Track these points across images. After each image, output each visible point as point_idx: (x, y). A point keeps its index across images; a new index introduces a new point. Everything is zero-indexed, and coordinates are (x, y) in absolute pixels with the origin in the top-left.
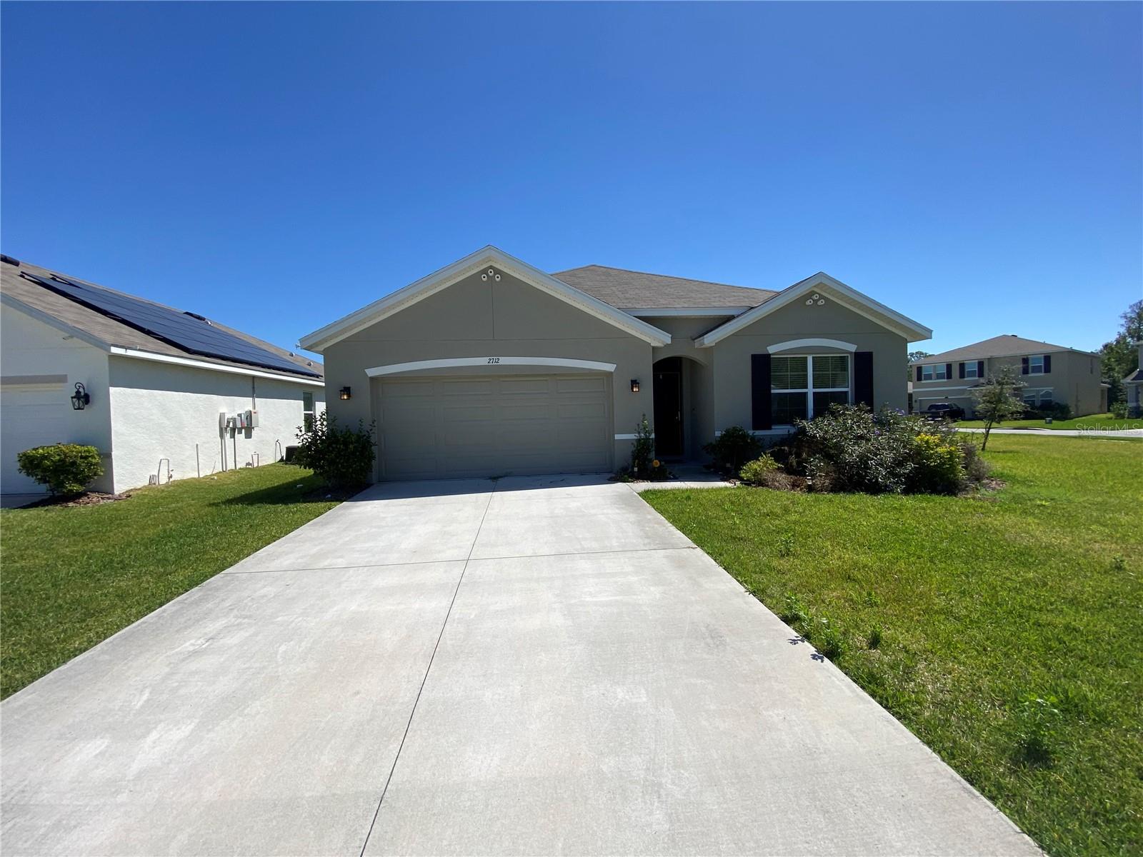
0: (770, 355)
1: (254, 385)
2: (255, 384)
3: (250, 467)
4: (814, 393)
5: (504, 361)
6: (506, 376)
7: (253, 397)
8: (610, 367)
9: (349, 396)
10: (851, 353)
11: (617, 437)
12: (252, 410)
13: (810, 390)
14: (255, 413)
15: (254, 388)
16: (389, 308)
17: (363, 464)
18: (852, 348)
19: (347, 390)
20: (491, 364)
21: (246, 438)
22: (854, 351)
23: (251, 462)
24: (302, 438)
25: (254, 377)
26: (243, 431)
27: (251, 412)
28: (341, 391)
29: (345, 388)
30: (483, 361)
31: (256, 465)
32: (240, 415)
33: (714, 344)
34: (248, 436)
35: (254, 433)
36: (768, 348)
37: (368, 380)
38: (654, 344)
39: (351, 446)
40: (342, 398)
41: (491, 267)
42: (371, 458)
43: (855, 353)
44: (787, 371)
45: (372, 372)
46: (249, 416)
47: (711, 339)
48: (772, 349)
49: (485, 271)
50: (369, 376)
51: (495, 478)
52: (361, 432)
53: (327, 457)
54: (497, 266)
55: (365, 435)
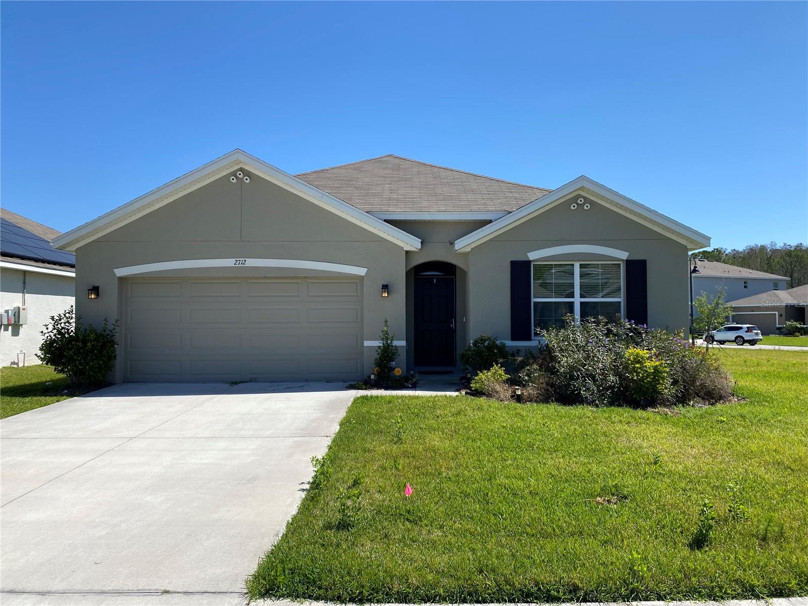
0: (530, 261)
1: (24, 280)
2: (27, 278)
3: (15, 366)
4: (581, 303)
5: (251, 262)
6: (254, 278)
7: (23, 292)
8: (362, 271)
9: (97, 295)
10: (623, 260)
11: (367, 343)
12: (20, 306)
13: (577, 300)
14: (24, 309)
15: (24, 283)
16: (139, 210)
17: (101, 362)
18: (624, 255)
19: (96, 290)
20: (237, 265)
21: (12, 335)
22: (625, 258)
23: (16, 361)
24: (47, 335)
25: (25, 272)
26: (10, 328)
27: (19, 308)
28: (89, 290)
29: (94, 287)
30: (229, 262)
31: (21, 365)
32: (7, 312)
33: (468, 249)
34: (16, 333)
35: (22, 330)
36: (528, 254)
37: (117, 279)
38: (407, 248)
39: (89, 344)
40: (90, 297)
41: (241, 169)
42: (112, 357)
43: (626, 260)
44: (552, 279)
45: (121, 272)
46: (17, 312)
47: (463, 244)
48: (533, 256)
49: (234, 174)
50: (118, 276)
51: (236, 383)
52: (105, 330)
53: (65, 353)
54: (247, 168)
55: (109, 335)
